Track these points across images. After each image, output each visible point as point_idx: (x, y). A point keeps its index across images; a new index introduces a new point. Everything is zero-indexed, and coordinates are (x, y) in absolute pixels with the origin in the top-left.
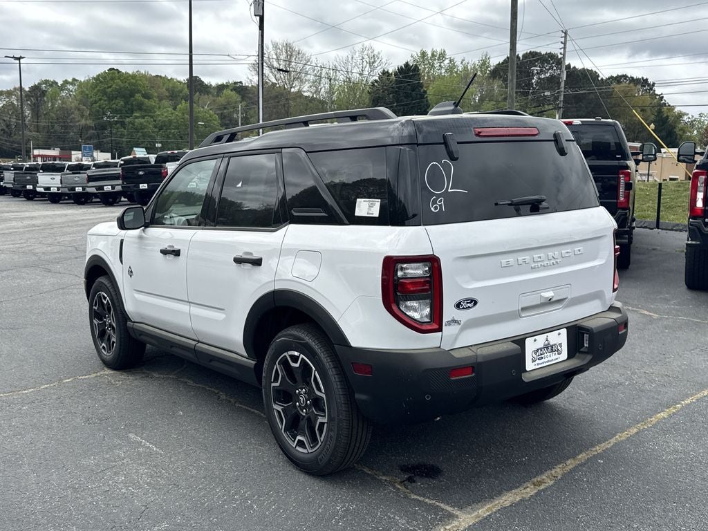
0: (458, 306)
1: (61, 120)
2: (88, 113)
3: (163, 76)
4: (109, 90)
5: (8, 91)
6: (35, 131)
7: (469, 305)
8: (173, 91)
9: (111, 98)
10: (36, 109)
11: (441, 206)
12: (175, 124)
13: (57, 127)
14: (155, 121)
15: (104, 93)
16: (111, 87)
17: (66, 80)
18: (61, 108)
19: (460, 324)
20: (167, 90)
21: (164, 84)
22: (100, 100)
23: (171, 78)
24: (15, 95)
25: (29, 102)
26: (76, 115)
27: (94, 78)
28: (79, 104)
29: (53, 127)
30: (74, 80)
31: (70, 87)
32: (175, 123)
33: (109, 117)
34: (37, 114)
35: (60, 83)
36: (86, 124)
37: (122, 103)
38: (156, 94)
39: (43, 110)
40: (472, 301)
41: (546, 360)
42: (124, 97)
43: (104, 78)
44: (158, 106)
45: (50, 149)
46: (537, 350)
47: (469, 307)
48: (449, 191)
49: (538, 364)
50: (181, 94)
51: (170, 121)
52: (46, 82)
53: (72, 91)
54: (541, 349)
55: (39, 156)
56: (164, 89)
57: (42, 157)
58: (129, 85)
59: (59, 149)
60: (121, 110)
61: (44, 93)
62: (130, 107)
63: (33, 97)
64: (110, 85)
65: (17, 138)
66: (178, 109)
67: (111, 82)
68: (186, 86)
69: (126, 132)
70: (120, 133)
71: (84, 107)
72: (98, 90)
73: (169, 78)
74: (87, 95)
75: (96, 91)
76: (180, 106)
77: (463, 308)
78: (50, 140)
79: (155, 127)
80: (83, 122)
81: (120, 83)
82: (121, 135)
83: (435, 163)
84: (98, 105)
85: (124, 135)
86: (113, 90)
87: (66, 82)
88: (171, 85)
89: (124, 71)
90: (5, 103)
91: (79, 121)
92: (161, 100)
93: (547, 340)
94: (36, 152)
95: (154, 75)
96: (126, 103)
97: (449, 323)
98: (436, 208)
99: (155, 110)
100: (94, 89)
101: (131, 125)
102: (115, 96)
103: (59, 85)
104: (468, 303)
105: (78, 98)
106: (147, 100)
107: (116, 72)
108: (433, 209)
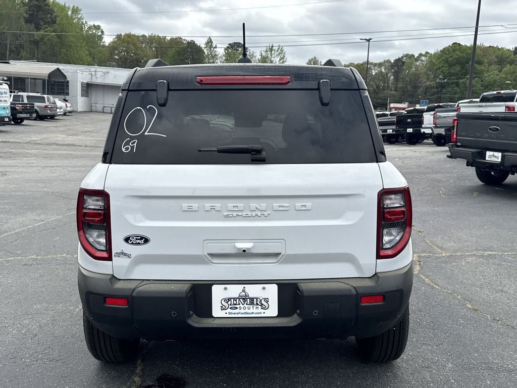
0: (127, 240)
1: (413, 82)
2: (433, 76)
3: (495, 46)
4: (451, 59)
5: (380, 63)
6: (394, 91)
7: (138, 241)
8: (501, 57)
9: (451, 65)
10: (396, 75)
11: (132, 147)
12: (498, 84)
13: (409, 88)
14: (482, 81)
15: (447, 61)
16: (452, 57)
17: (421, 54)
18: (414, 74)
19: (130, 258)
20: (497, 57)
21: (495, 52)
22: (443, 67)
23: (502, 48)
24: (384, 66)
25: (393, 71)
26: (423, 79)
27: (441, 51)
28: (427, 70)
29: (406, 87)
30: (427, 53)
31: (423, 58)
32: (498, 82)
33: (440, 79)
34: (397, 78)
35: (416, 55)
36: (430, 85)
37: (459, 68)
38: (486, 61)
39: (401, 76)
40: (142, 238)
41: (242, 311)
42: (461, 63)
43: (449, 50)
44: (486, 70)
45: (401, 103)
46: (229, 299)
47: (139, 243)
48: (146, 134)
49: (230, 313)
50: (508, 60)
51: (495, 81)
52: (407, 55)
53: (424, 61)
54: (235, 299)
55: (393, 108)
56: (494, 56)
57: (396, 109)
58: (466, 54)
59: (408, 103)
60: (457, 74)
61: (403, 63)
62: (464, 71)
63: (395, 66)
64: (451, 55)
65: (381, 95)
66: (503, 72)
67: (453, 53)
68: (513, 53)
69: (458, 90)
70: (454, 91)
71: (431, 73)
72: (443, 60)
73: (500, 48)
74: (434, 63)
75: (440, 60)
76: (505, 69)
77: (132, 243)
78: (403, 97)
79: (482, 86)
80: (428, 83)
81: (459, 53)
82: (455, 92)
83: (139, 108)
84: (440, 70)
85: (457, 93)
86: (453, 59)
87: (421, 55)
88: (500, 53)
89: (463, 45)
90: (377, 71)
91: (425, 82)
92: (490, 65)
93: (244, 291)
94: (392, 105)
95: (488, 46)
96: (462, 68)
97: (118, 255)
98: (127, 149)
99: (484, 73)
100: (440, 59)
101: (463, 85)
102: (454, 63)
103: (416, 57)
104: (137, 239)
105: (427, 66)
106: (478, 66)
107: (458, 46)
108: (123, 150)
